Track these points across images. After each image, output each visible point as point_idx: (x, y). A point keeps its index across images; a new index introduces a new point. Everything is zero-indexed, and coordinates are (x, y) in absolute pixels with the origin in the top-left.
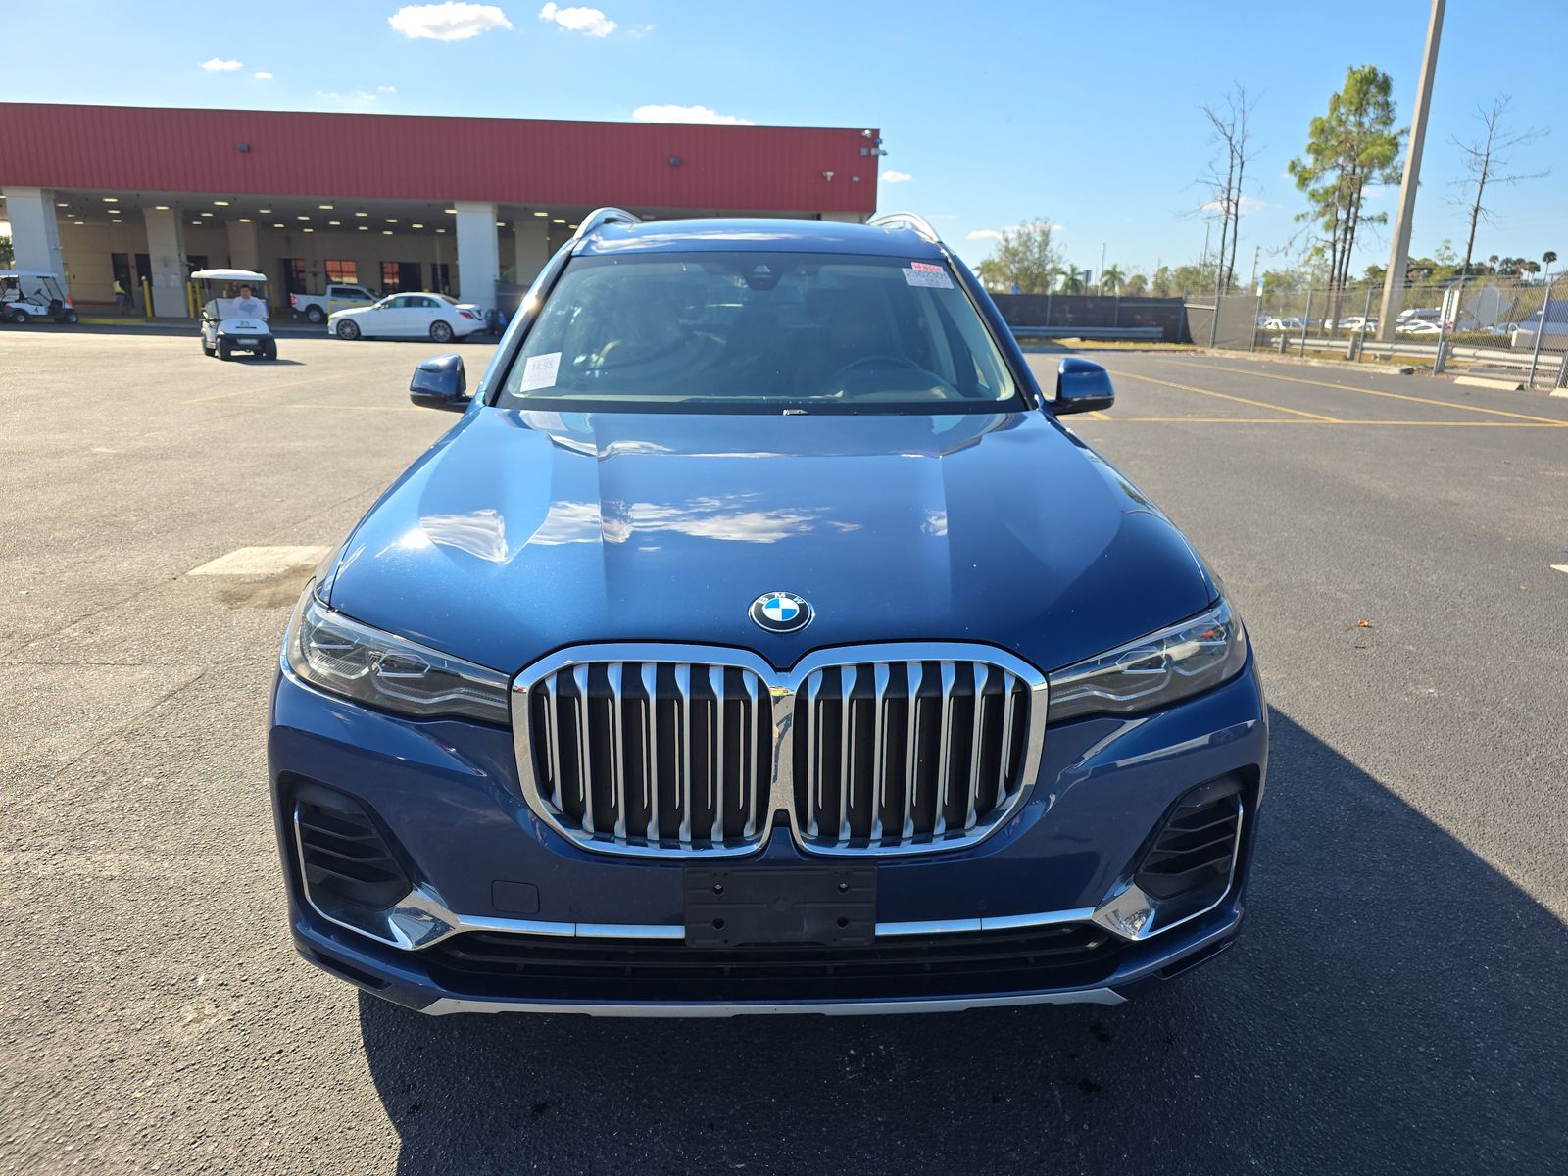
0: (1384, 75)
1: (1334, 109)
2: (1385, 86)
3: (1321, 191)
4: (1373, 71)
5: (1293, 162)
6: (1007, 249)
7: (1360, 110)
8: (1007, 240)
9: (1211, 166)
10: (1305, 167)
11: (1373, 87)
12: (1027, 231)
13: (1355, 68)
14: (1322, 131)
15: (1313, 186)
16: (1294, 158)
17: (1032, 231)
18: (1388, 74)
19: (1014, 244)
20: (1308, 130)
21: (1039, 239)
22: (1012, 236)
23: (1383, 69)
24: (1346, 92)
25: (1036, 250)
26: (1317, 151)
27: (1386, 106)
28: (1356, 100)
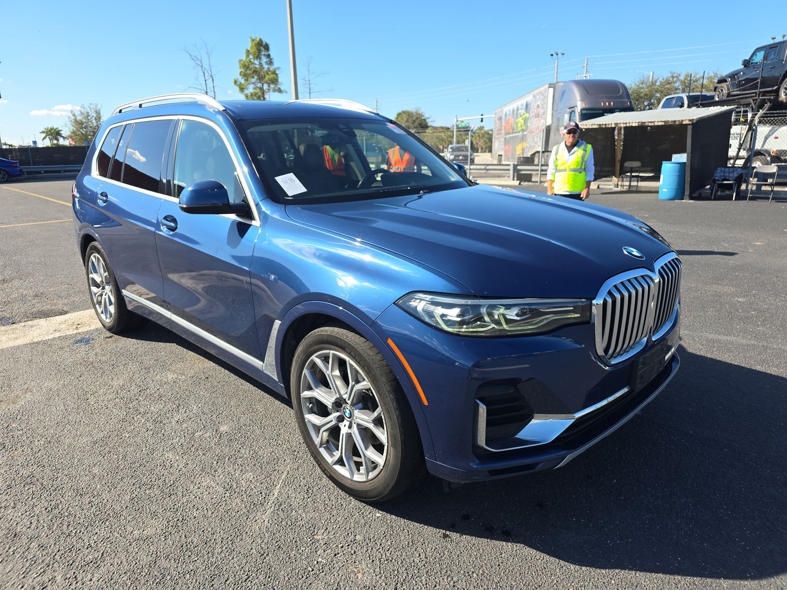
0: (266, 42)
1: (248, 56)
2: (267, 47)
3: (249, 94)
4: (261, 40)
5: (235, 80)
6: (76, 120)
7: (258, 57)
8: (74, 115)
9: (197, 80)
10: (241, 83)
11: (261, 47)
12: (86, 111)
13: (253, 38)
14: (246, 66)
15: (246, 92)
16: (235, 78)
17: (90, 111)
18: (268, 42)
19: (79, 118)
20: (238, 65)
21: (95, 115)
22: (77, 113)
23: (265, 40)
24: (251, 47)
25: (94, 121)
26: (245, 76)
27: (269, 56)
28: (257, 53)
